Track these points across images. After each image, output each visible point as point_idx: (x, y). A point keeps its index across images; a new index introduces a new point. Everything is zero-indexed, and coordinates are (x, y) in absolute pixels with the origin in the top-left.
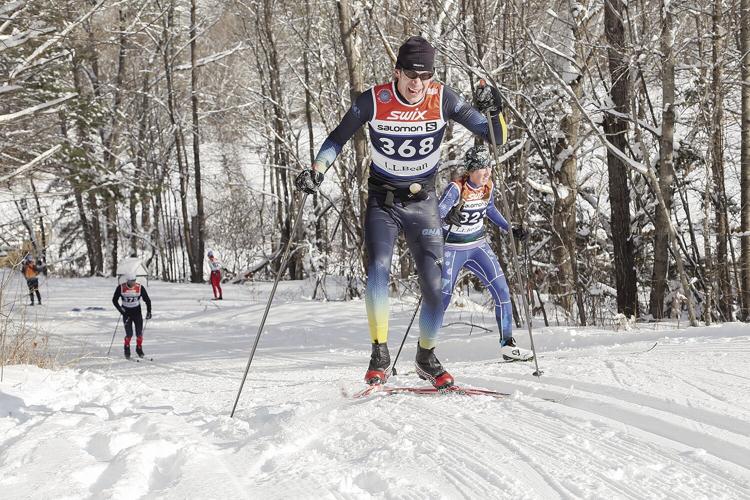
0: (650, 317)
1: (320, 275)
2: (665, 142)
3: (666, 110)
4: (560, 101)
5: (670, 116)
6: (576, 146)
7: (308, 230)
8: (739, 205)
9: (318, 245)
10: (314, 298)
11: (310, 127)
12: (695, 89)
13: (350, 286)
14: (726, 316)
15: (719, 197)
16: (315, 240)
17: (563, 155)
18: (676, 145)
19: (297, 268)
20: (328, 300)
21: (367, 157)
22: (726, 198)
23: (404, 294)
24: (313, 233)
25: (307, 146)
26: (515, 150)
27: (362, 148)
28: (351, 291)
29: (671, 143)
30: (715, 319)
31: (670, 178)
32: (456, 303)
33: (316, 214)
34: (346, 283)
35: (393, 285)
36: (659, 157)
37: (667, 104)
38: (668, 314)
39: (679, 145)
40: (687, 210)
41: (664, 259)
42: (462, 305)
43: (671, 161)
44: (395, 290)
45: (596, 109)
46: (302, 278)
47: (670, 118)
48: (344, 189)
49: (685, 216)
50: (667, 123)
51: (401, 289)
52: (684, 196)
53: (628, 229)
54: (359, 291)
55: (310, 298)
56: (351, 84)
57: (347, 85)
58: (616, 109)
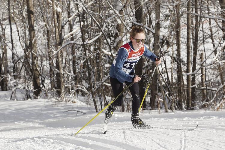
0: (150, 108)
1: (14, 89)
2: (156, 36)
3: (157, 23)
4: (116, 17)
5: (158, 25)
6: (122, 36)
7: (9, 69)
8: (186, 62)
9: (14, 76)
10: (11, 99)
11: (11, 25)
12: (169, 14)
13: (27, 94)
14: (180, 108)
15: (178, 58)
16: (12, 74)
17: (117, 40)
18: (161, 37)
19: (4, 86)
20: (17, 100)
21: (35, 39)
22: (180, 59)
23: (50, 98)
24: (12, 70)
25: (9, 33)
26: (97, 37)
27: (32, 34)
28: (27, 96)
29: (159, 37)
30: (176, 109)
31: (159, 51)
32: (72, 101)
33: (13, 62)
34: (25, 93)
35: (46, 93)
36: (154, 42)
37: (157, 20)
38: (157, 107)
39: (162, 37)
40: (165, 64)
41: (156, 84)
42: (75, 102)
43: (158, 44)
44: (46, 96)
45: (129, 21)
46: (6, 90)
47: (158, 26)
48: (25, 52)
49: (165, 66)
50: (157, 28)
51: (49, 95)
52: (164, 58)
53: (142, 71)
54: (31, 96)
55: (9, 99)
56: (28, 7)
57: (26, 7)
58: (137, 22)
